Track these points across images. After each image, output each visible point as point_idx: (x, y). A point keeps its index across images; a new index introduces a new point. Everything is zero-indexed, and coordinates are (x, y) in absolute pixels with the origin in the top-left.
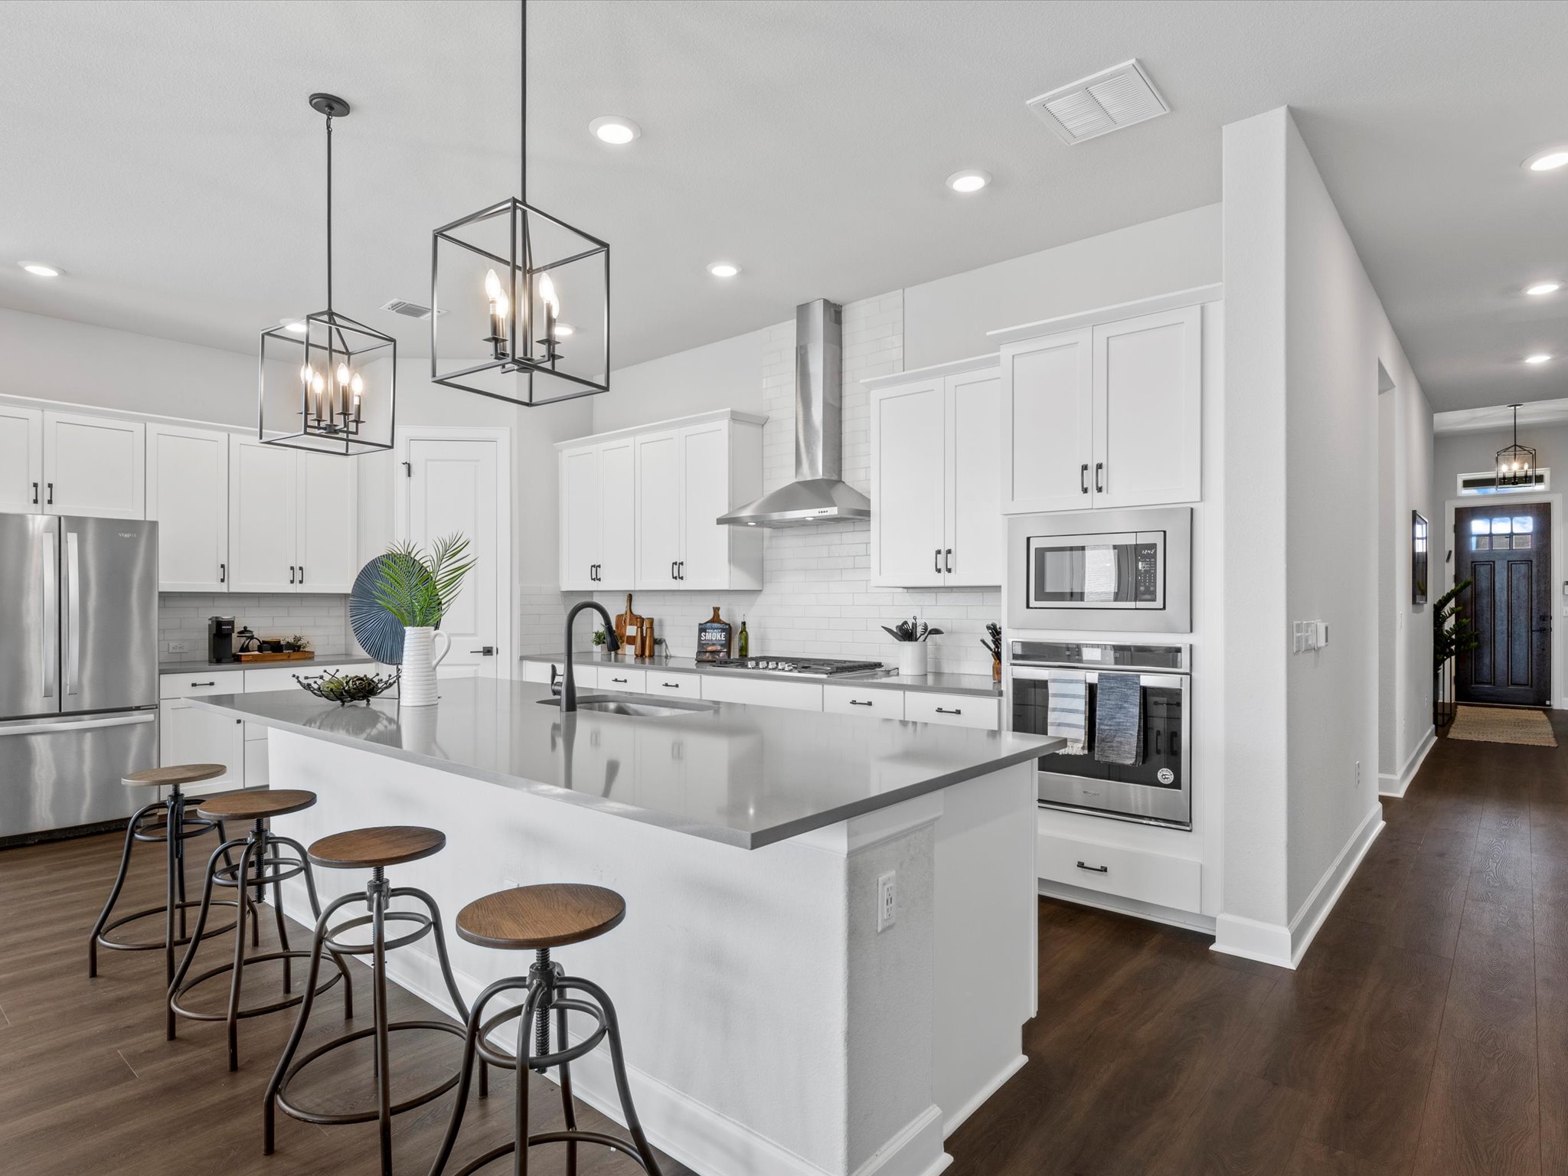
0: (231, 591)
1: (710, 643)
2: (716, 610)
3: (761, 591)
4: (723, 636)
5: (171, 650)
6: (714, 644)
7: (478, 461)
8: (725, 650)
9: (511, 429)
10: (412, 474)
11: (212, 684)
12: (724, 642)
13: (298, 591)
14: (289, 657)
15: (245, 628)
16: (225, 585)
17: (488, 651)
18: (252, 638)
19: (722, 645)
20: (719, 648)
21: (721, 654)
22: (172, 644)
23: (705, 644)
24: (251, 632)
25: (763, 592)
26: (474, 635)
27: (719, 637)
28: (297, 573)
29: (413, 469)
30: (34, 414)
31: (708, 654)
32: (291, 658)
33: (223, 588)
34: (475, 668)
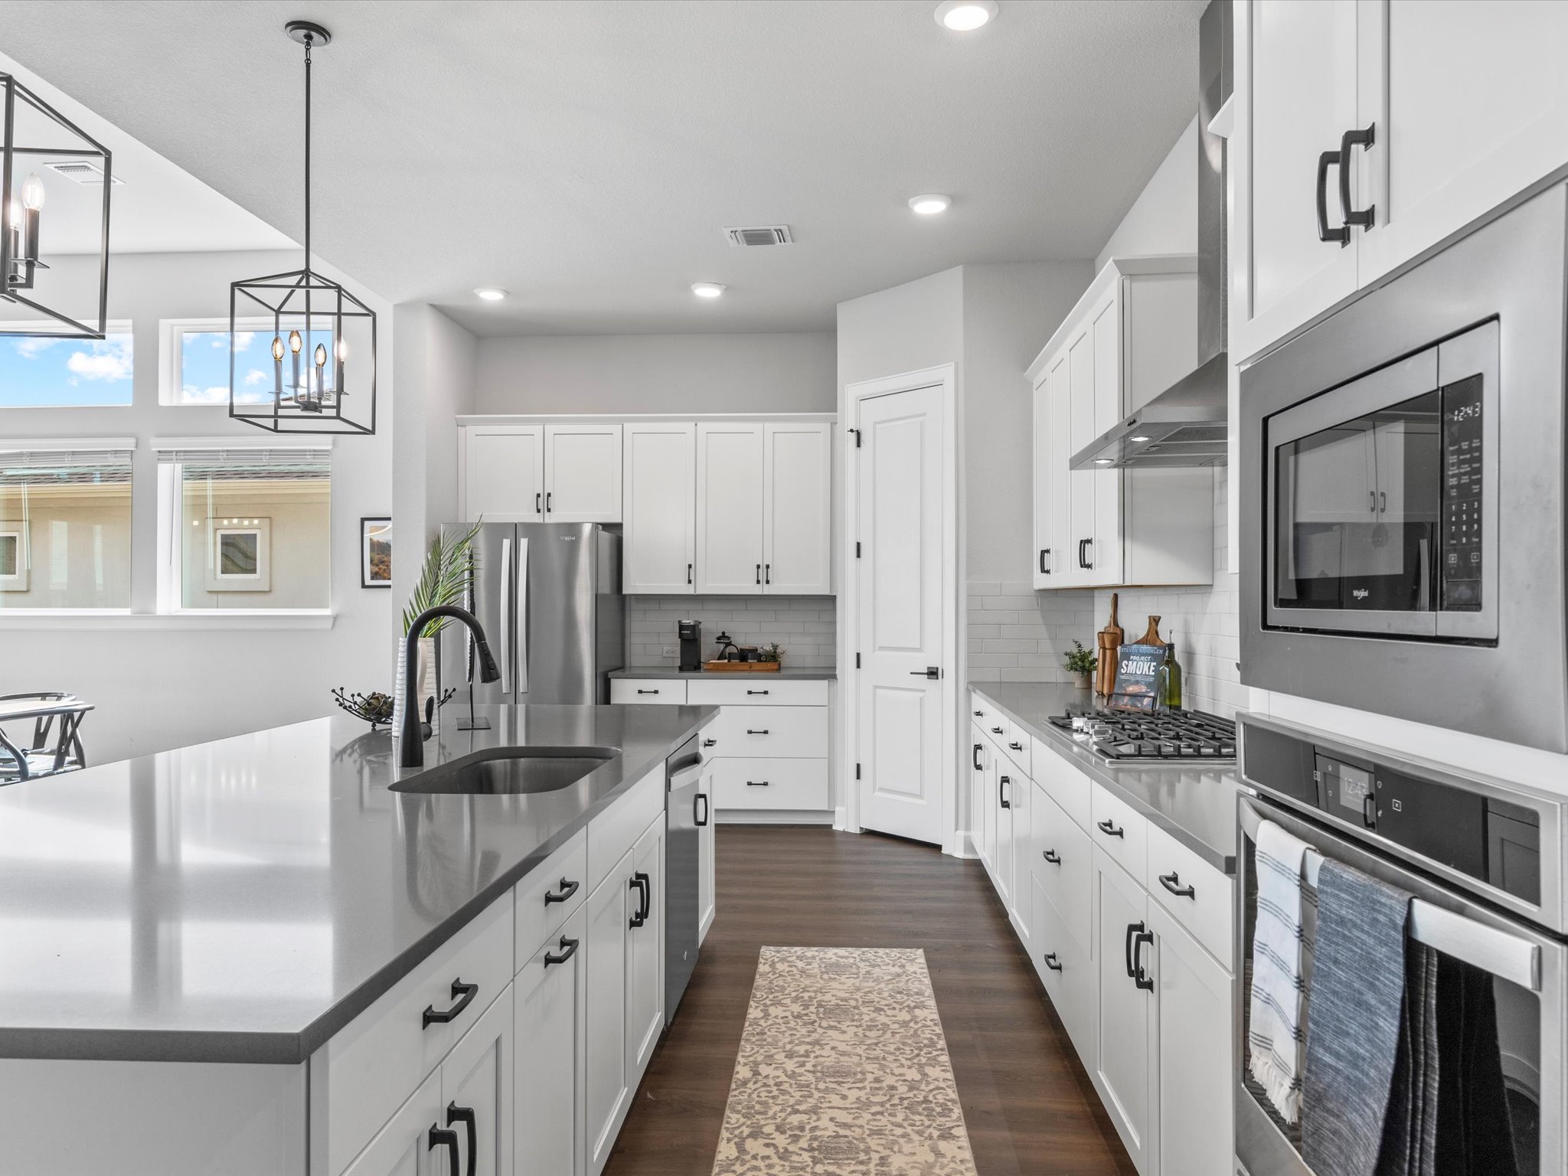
0: (698, 593)
1: (1133, 679)
2: (1155, 621)
3: (1212, 585)
4: (1152, 668)
5: (665, 654)
6: (1137, 683)
7: (924, 414)
8: (1152, 694)
9: (957, 364)
10: (862, 444)
11: (656, 692)
12: (1152, 679)
13: (765, 593)
14: (751, 667)
15: (723, 633)
16: (692, 586)
17: (933, 673)
18: (729, 644)
19: (1149, 685)
20: (1144, 689)
21: (1146, 701)
22: (666, 648)
23: (1126, 681)
24: (729, 638)
25: (1216, 589)
26: (919, 650)
27: (1146, 669)
28: (763, 571)
29: (863, 437)
30: (537, 429)
31: (1126, 699)
32: (752, 669)
33: (689, 590)
34: (921, 694)
